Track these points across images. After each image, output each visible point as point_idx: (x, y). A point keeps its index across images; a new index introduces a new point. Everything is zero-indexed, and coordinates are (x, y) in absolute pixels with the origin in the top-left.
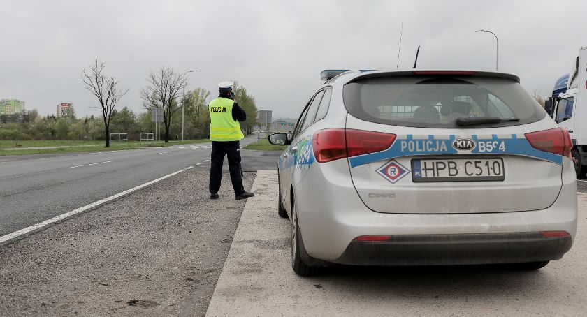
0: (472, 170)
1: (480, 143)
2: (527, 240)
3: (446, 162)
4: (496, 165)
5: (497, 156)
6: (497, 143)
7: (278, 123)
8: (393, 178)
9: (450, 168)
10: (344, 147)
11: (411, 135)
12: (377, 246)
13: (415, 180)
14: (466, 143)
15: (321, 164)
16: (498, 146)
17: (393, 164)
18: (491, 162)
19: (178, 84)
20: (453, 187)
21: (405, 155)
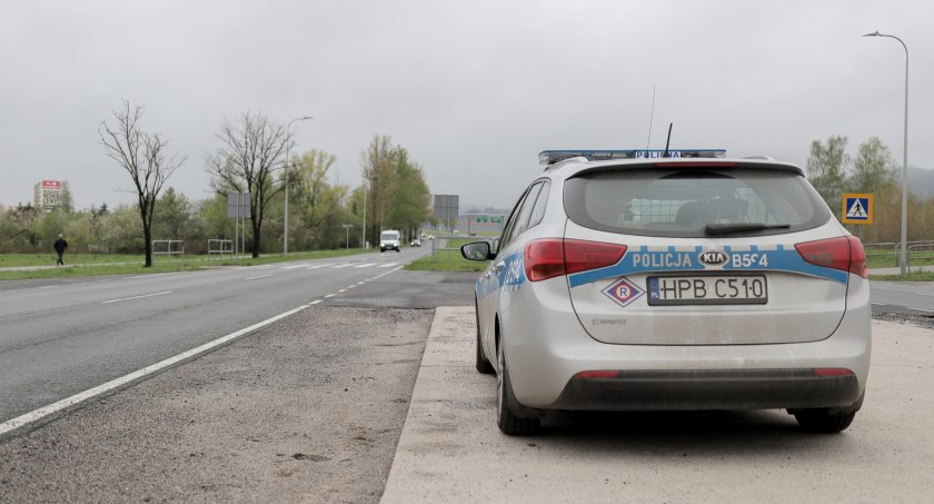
0: (725, 290)
1: (734, 256)
2: (793, 379)
3: (691, 280)
4: (757, 284)
5: (758, 273)
6: (757, 255)
8: (623, 301)
9: (696, 288)
10: (562, 261)
11: (646, 247)
12: (601, 383)
13: (652, 302)
14: (716, 256)
15: (533, 284)
16: (758, 259)
17: (623, 283)
18: (750, 280)
19: (277, 145)
20: (701, 311)
21: (638, 272)
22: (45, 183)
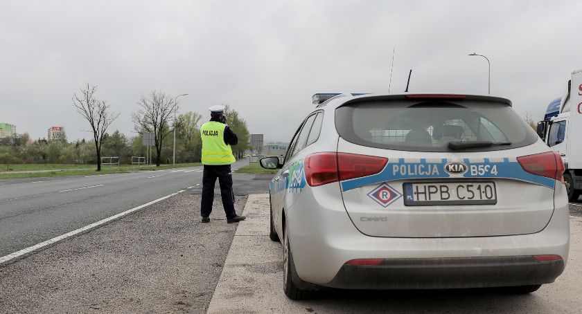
0: (465, 194)
1: (472, 166)
2: (518, 264)
3: (438, 185)
4: (488, 189)
5: (488, 180)
6: (489, 166)
7: (269, 147)
8: (385, 202)
9: (442, 192)
10: (336, 171)
11: (403, 159)
12: (368, 269)
13: (407, 203)
14: (458, 167)
15: (313, 188)
16: (490, 169)
17: (384, 188)
18: (483, 186)
19: (170, 109)
20: (445, 210)
21: (397, 179)
22: (53, 128)
